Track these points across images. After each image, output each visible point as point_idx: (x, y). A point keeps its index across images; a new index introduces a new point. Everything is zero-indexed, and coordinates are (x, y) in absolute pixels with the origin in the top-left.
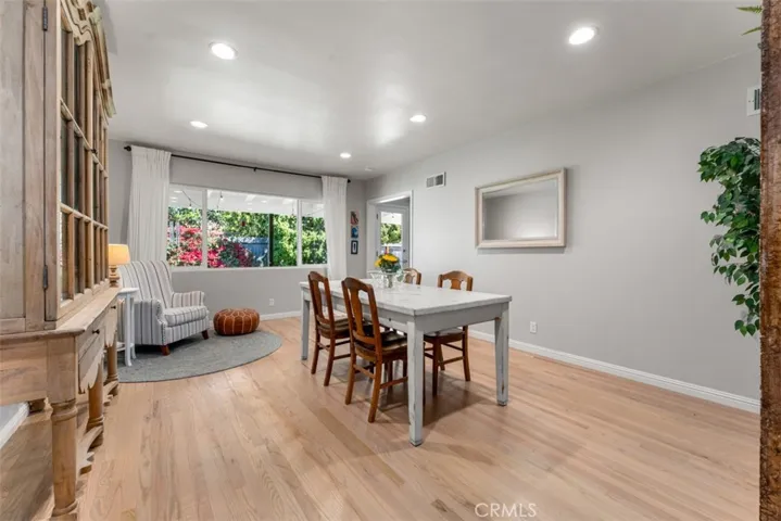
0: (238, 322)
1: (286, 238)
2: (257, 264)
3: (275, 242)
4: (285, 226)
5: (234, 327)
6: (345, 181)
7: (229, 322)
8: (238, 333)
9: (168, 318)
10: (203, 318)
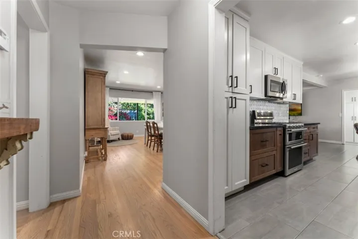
0: (128, 136)
1: (143, 111)
2: (133, 120)
3: (139, 112)
4: (143, 106)
5: (127, 137)
6: (160, 93)
7: (125, 136)
8: (128, 139)
9: (111, 133)
10: (118, 134)
